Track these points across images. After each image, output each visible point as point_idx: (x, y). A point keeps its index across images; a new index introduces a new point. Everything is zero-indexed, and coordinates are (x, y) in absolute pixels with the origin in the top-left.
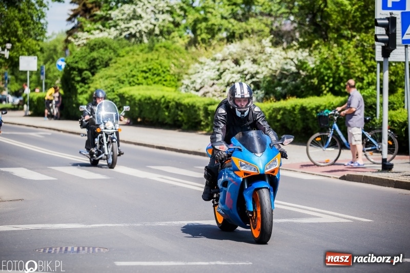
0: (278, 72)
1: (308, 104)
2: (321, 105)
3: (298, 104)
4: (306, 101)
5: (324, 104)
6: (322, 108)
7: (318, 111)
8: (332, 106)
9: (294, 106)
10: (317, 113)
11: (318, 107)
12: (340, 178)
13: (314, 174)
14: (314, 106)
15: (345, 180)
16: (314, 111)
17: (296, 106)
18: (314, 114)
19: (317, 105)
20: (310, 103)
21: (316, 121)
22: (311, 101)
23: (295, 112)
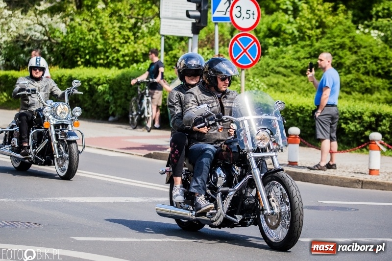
0: (28, 38)
1: (79, 75)
2: (95, 77)
3: (66, 75)
4: (75, 73)
5: (97, 76)
6: (95, 80)
7: (91, 83)
8: (107, 79)
9: (60, 76)
10: (89, 85)
11: (90, 80)
12: (145, 156)
13: (112, 151)
14: (86, 78)
15: (151, 157)
16: (86, 83)
17: (63, 76)
18: (85, 86)
19: (89, 76)
20: (81, 74)
21: (87, 94)
22: (82, 72)
23: (62, 84)
